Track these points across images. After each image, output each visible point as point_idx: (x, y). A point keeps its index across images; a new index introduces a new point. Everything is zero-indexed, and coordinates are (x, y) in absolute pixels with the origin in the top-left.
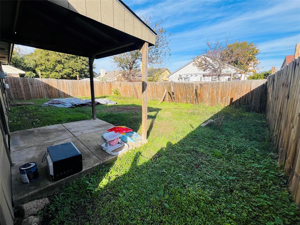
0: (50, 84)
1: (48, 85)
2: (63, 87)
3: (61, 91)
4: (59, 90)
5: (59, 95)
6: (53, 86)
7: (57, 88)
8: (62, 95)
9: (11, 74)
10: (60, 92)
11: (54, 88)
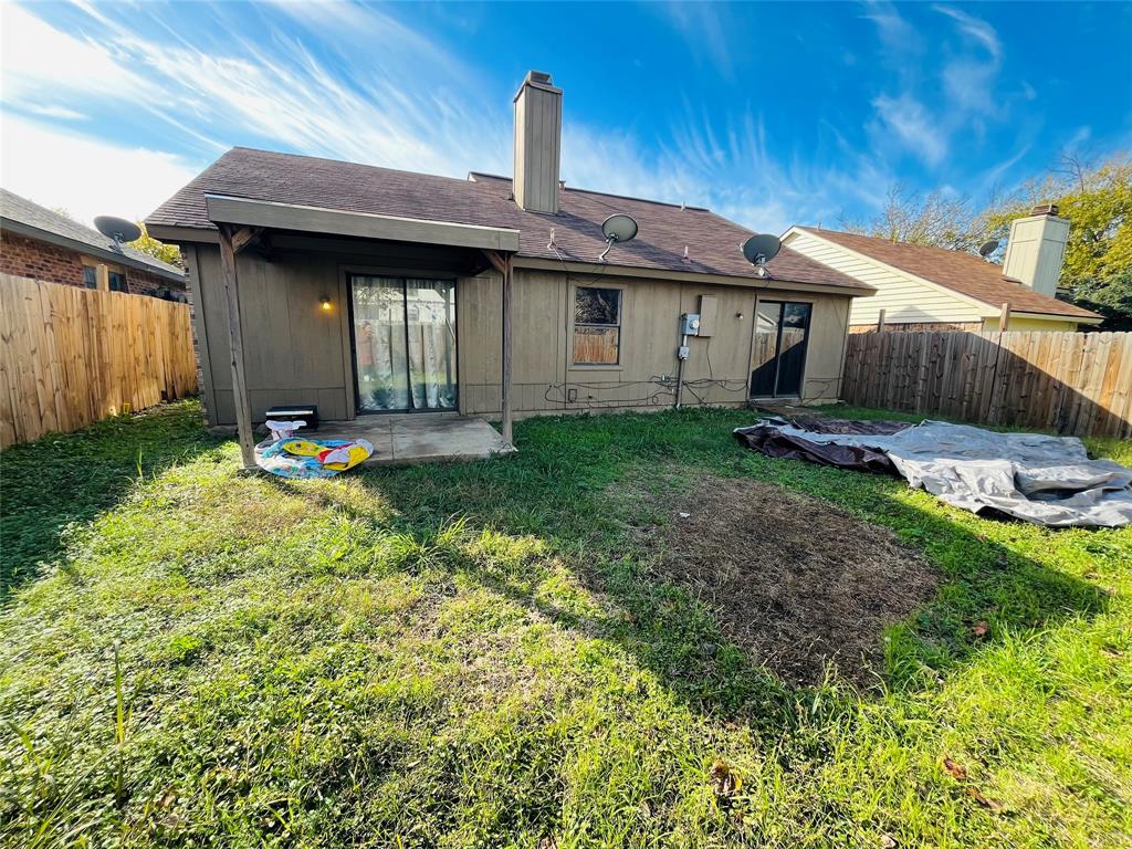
0: (1032, 360)
1: (1023, 362)
2: (1109, 379)
3: (1081, 397)
4: (1071, 391)
5: (1064, 417)
6: (1047, 370)
7: (1066, 382)
8: (1084, 416)
9: (960, 323)
10: (1076, 401)
11: (1049, 378)
